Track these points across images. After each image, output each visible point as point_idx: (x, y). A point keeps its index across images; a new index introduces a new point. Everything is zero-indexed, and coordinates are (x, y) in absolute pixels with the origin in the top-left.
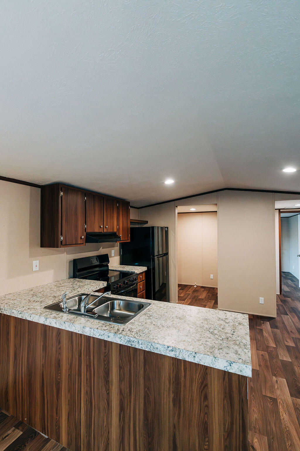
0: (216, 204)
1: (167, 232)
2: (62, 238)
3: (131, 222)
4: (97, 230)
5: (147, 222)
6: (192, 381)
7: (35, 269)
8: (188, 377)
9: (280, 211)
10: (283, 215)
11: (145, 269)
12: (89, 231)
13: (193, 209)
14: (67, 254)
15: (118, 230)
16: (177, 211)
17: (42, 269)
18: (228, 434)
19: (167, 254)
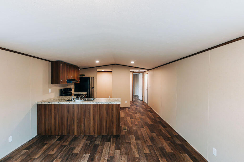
0: (112, 69)
1: (93, 79)
2: (61, 81)
3: (80, 75)
4: (70, 78)
5: (84, 75)
6: (110, 108)
7: (50, 92)
8: (109, 108)
9: (133, 72)
10: (134, 74)
11: (86, 93)
12: (68, 78)
13: (103, 70)
14: (58, 87)
15: (76, 78)
16: (97, 71)
17: (52, 92)
18: (117, 116)
19: (93, 88)
